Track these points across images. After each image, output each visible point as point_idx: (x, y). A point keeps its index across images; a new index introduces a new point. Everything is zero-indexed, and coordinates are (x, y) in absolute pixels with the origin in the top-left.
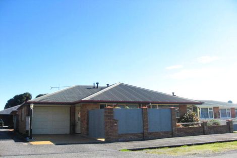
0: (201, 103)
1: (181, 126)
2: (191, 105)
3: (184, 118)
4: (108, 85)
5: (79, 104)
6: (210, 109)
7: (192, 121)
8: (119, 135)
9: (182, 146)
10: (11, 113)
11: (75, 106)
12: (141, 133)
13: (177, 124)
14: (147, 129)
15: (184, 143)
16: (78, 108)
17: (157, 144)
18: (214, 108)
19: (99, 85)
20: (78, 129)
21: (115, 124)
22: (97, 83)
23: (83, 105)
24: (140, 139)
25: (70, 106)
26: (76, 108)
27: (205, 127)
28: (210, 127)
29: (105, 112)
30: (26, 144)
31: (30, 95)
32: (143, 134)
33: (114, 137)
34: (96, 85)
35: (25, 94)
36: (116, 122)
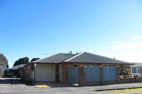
0: (133, 64)
1: (122, 78)
2: (127, 65)
3: (123, 73)
4: (77, 53)
5: (62, 64)
6: (137, 68)
7: (128, 75)
8: (87, 82)
9: (125, 89)
10: (19, 69)
11: (59, 66)
12: (99, 81)
13: (120, 76)
14: (103, 79)
15: (125, 87)
16: (61, 67)
17: (110, 88)
18: (139, 67)
19: (72, 53)
20: (61, 79)
21: (85, 76)
22: (71, 52)
23: (64, 65)
24: (99, 85)
25: (56, 65)
27: (136, 78)
28: (139, 79)
29: (79, 69)
30: (33, 86)
31: (28, 58)
32: (100, 82)
33: (84, 84)
34: (70, 53)
35: (25, 58)
36: (85, 74)
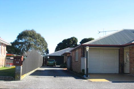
10: (63, 54)
11: (123, 49)
16: (126, 50)
23: (132, 47)
25: (119, 48)
26: (125, 50)
30: (85, 80)
31: (76, 39)
35: (72, 38)
